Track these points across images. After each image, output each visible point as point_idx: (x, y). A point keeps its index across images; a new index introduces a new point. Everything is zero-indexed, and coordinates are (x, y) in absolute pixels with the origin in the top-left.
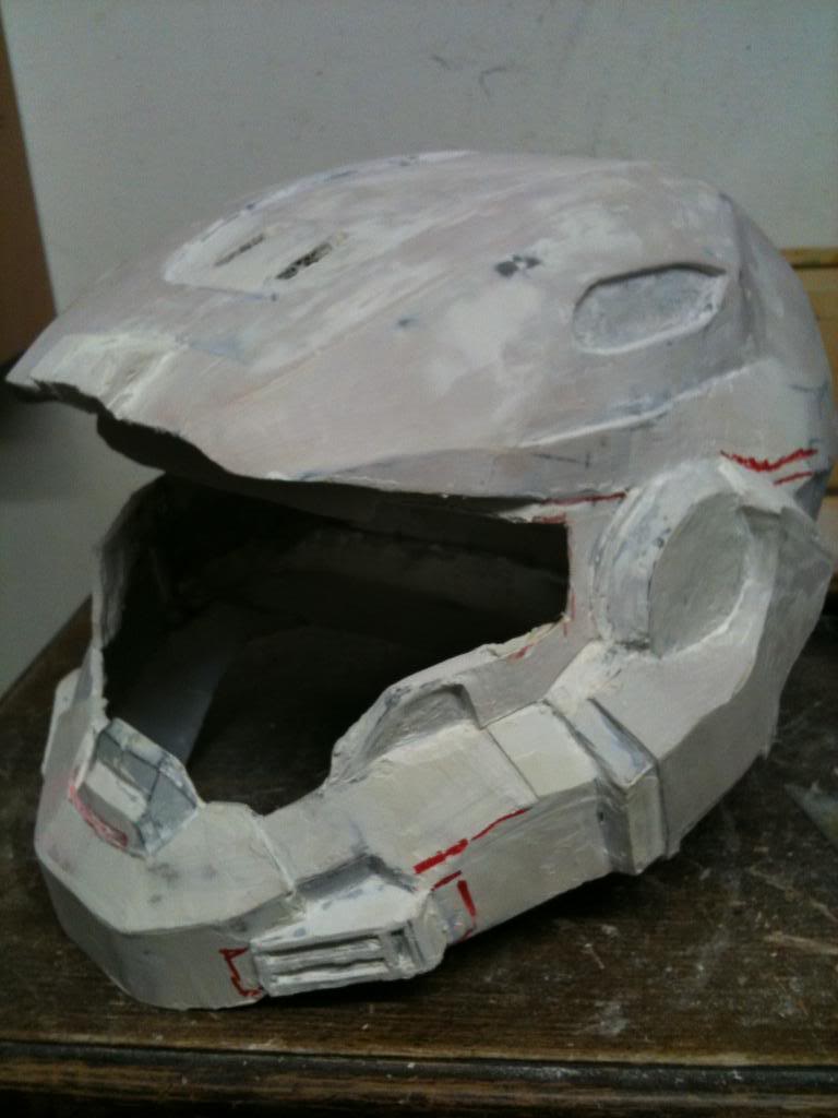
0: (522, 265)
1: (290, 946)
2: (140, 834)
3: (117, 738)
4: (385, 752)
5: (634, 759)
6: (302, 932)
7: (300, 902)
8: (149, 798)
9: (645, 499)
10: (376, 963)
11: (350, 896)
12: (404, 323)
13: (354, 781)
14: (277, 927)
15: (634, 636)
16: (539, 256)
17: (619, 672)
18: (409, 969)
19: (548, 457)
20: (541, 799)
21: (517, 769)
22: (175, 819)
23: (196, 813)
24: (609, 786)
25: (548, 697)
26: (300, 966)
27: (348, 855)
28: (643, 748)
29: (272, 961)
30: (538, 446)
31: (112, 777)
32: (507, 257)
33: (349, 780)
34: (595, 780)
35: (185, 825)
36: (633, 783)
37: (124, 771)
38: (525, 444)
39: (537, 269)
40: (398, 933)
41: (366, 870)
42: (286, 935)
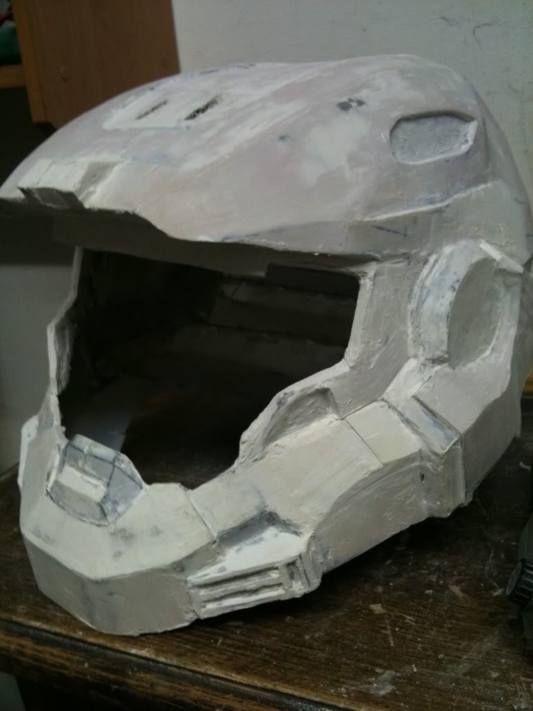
0: (354, 104)
1: (214, 580)
2: (103, 511)
3: (81, 447)
4: (276, 439)
5: (446, 435)
6: (224, 569)
7: (221, 548)
8: (108, 485)
9: (440, 262)
10: (276, 588)
11: (256, 542)
12: (282, 138)
13: (256, 460)
14: (205, 567)
15: (438, 353)
16: (364, 99)
17: (430, 377)
18: (300, 589)
19: (381, 229)
20: (386, 465)
21: (367, 445)
22: (127, 499)
23: (143, 493)
24: (430, 454)
25: (385, 396)
26: (223, 594)
27: (254, 513)
28: (450, 427)
29: (203, 592)
30: (375, 221)
31: (78, 474)
32: (345, 99)
33: (253, 460)
34: (420, 451)
35: (135, 502)
36: (447, 450)
37: (87, 468)
38: (367, 219)
39: (363, 107)
40: (291, 565)
41: (266, 523)
42: (212, 572)
